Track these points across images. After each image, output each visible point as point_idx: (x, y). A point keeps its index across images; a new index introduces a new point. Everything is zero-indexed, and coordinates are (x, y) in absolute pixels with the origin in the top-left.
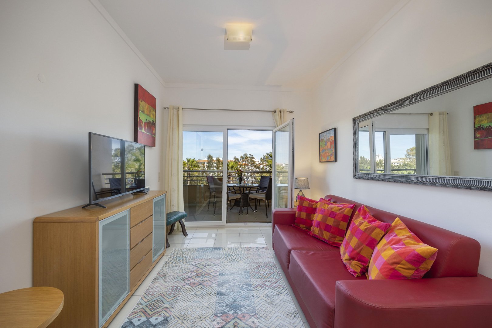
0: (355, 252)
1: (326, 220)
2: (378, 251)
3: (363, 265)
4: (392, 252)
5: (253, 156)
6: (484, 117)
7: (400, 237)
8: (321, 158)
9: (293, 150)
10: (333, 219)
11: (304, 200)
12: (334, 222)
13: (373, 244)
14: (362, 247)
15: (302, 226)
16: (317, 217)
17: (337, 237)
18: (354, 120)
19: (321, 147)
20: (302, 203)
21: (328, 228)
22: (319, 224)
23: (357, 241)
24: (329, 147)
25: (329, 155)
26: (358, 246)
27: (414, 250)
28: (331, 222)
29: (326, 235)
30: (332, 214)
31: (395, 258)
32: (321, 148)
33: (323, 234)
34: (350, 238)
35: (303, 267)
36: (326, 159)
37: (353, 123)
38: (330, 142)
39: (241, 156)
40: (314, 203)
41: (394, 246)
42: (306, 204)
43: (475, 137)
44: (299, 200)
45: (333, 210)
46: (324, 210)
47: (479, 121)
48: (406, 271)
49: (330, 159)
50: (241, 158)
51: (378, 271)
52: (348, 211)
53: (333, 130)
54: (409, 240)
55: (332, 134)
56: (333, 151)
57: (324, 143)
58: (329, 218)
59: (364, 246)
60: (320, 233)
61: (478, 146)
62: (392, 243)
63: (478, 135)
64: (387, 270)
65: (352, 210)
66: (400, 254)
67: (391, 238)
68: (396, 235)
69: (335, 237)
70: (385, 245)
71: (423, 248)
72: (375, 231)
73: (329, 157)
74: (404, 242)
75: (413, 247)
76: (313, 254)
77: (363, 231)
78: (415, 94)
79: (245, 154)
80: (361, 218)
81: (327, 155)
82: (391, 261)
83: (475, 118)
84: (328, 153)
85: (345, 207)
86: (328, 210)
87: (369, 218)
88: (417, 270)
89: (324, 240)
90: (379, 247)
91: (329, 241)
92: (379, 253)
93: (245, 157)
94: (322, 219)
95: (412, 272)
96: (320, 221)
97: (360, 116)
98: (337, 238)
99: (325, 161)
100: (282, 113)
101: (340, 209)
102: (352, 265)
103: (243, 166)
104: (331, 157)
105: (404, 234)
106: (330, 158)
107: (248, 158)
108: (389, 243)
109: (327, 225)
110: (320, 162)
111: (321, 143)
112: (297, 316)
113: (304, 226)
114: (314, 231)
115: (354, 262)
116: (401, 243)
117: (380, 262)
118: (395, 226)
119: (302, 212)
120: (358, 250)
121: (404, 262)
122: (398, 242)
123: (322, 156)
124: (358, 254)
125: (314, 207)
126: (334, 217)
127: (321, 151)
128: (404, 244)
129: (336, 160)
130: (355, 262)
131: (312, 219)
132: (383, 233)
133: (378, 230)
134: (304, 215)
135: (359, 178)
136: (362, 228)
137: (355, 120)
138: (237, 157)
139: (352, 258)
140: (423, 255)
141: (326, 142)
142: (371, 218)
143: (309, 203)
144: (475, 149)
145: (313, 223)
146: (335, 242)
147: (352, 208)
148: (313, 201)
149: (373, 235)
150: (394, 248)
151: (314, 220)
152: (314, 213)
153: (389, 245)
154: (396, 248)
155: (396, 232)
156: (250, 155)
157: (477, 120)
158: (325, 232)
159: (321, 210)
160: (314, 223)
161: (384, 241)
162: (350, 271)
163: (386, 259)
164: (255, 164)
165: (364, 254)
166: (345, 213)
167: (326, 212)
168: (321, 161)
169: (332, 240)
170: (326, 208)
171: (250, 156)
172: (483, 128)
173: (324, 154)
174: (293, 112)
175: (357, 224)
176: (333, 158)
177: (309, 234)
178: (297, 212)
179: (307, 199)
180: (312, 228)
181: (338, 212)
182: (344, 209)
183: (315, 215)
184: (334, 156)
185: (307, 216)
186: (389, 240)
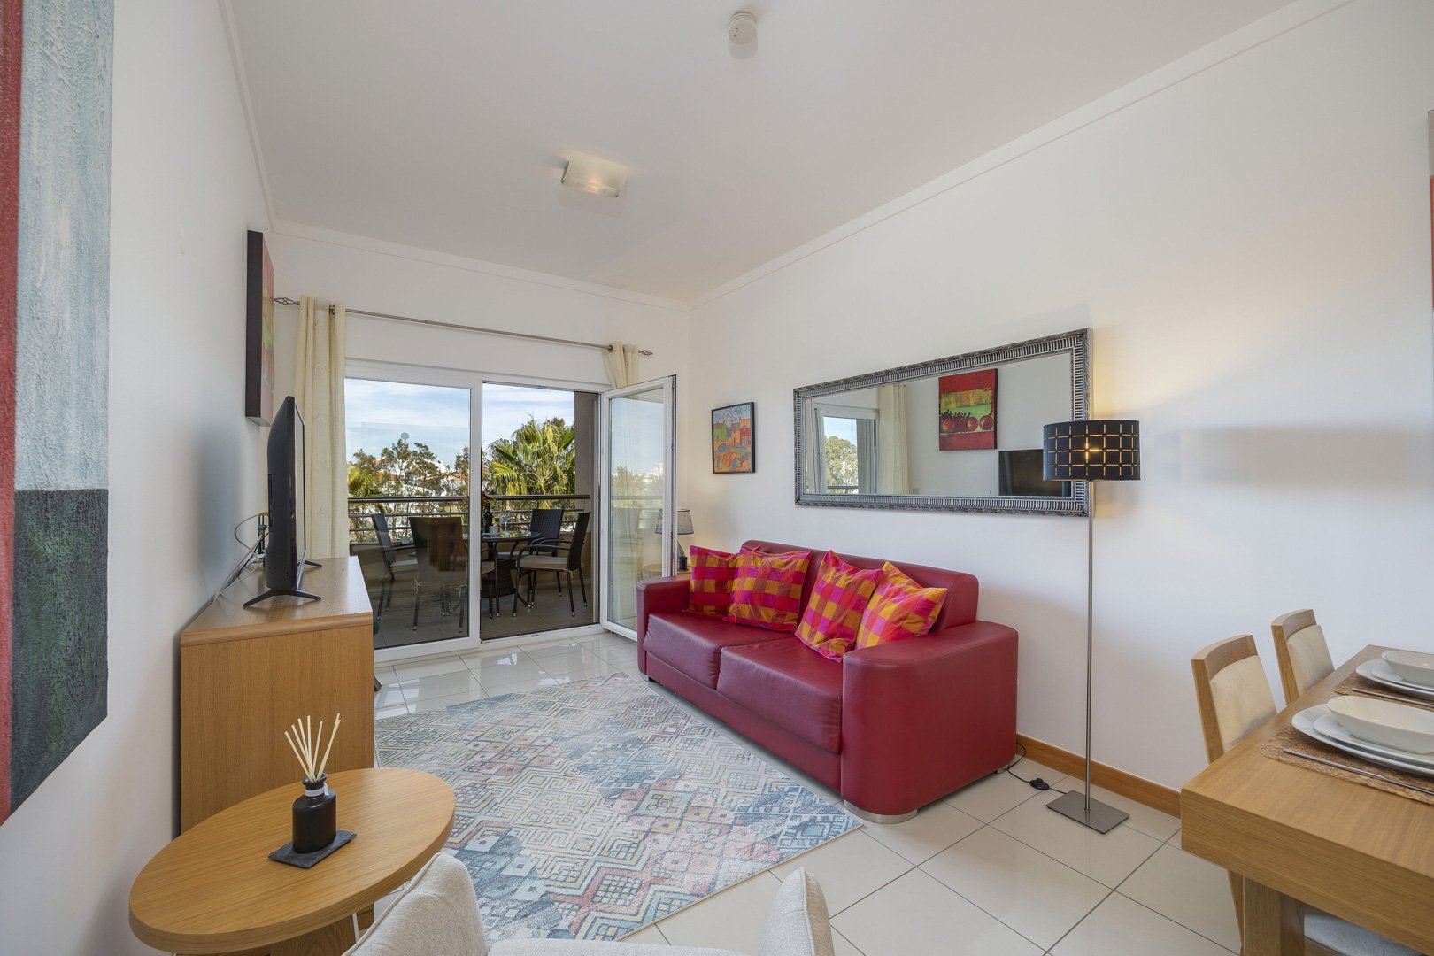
0: (834, 625)
1: (764, 586)
2: (872, 612)
3: (848, 641)
4: (895, 606)
5: (430, 450)
6: (953, 397)
7: (897, 586)
8: (716, 465)
9: (673, 447)
10: (778, 583)
11: (707, 555)
12: (780, 587)
13: (860, 605)
14: (845, 614)
15: (709, 609)
16: (742, 585)
17: (788, 613)
18: (797, 392)
19: (715, 439)
20: (705, 561)
21: (766, 600)
22: (750, 598)
23: (835, 608)
24: (738, 440)
25: (738, 459)
26: (839, 613)
27: (921, 596)
28: (773, 588)
29: (767, 615)
30: (773, 573)
31: (900, 613)
32: (715, 442)
33: (760, 615)
34: (822, 606)
35: (758, 666)
36: (729, 466)
37: (795, 399)
38: (741, 430)
39: (385, 451)
40: (730, 558)
41: (895, 598)
42: (712, 562)
43: (941, 431)
44: (696, 556)
45: (775, 566)
46: (757, 568)
47: (946, 404)
48: (915, 625)
49: (741, 467)
50: (383, 455)
51: (879, 638)
52: (802, 565)
53: (749, 406)
54: (911, 587)
55: (746, 415)
56: (749, 449)
57: (725, 432)
58: (769, 581)
59: (848, 610)
60: (753, 612)
61: (945, 445)
62: (892, 594)
63: (945, 428)
64: (891, 631)
65: (808, 563)
66: (906, 606)
67: (887, 590)
68: (892, 585)
69: (784, 615)
70: (881, 601)
71: (930, 592)
72: (862, 586)
73: (738, 462)
74: (906, 590)
75: (919, 594)
76: (760, 648)
77: (845, 589)
78: (901, 369)
79: (399, 443)
80: (833, 570)
81: (733, 457)
82: (896, 619)
83: (940, 398)
84: (735, 454)
85: (795, 558)
86: (764, 568)
87: (845, 568)
88: (926, 623)
89: (762, 626)
90: (872, 606)
91: (773, 624)
92: (874, 615)
93: (399, 453)
94: (755, 585)
95: (920, 625)
96: (751, 589)
97: (808, 387)
99: (728, 470)
100: (629, 355)
101: (787, 563)
102: (832, 647)
103: (393, 483)
104: (742, 462)
105: (902, 582)
106: (741, 464)
107: (409, 454)
108: (885, 597)
109: (767, 595)
110: (714, 472)
111: (715, 430)
112: (752, 757)
113: (713, 608)
114: (739, 612)
115: (834, 641)
116: (902, 593)
117: (879, 625)
118: (888, 573)
119: (706, 581)
120: (839, 621)
121: (912, 614)
122: (898, 592)
123: (719, 459)
124: (841, 625)
125: (730, 566)
126: (778, 579)
127: (715, 449)
128: (906, 593)
129: (754, 471)
130: (836, 640)
131: (728, 591)
132: (874, 586)
133: (866, 583)
134: (710, 585)
135: (808, 505)
136: (842, 583)
137: (798, 394)
138: (368, 453)
139: (829, 636)
140: (933, 600)
141: (729, 431)
142: (849, 568)
143: (720, 559)
144: (940, 450)
145: (733, 599)
146: (785, 623)
147: (807, 557)
148: (727, 555)
149: (860, 592)
150: (895, 602)
151: (734, 592)
152: (733, 579)
153: (886, 601)
154: (897, 600)
155: (892, 581)
156: (419, 445)
157: (944, 400)
158: (763, 611)
159: (749, 569)
160: (737, 597)
161: (877, 597)
162: (830, 657)
163: (887, 618)
164: (436, 475)
165: (849, 624)
166: (797, 568)
167: (761, 573)
168: (716, 470)
169: (779, 621)
170: (759, 565)
171: (418, 450)
172: (950, 415)
173: (725, 455)
174: (651, 353)
175: (829, 580)
176: (748, 465)
177: (727, 622)
178: (693, 583)
179: (712, 552)
180: (732, 608)
181: (784, 569)
182: (793, 563)
183: (736, 581)
184: (750, 461)
185: (717, 586)
186: (884, 594)
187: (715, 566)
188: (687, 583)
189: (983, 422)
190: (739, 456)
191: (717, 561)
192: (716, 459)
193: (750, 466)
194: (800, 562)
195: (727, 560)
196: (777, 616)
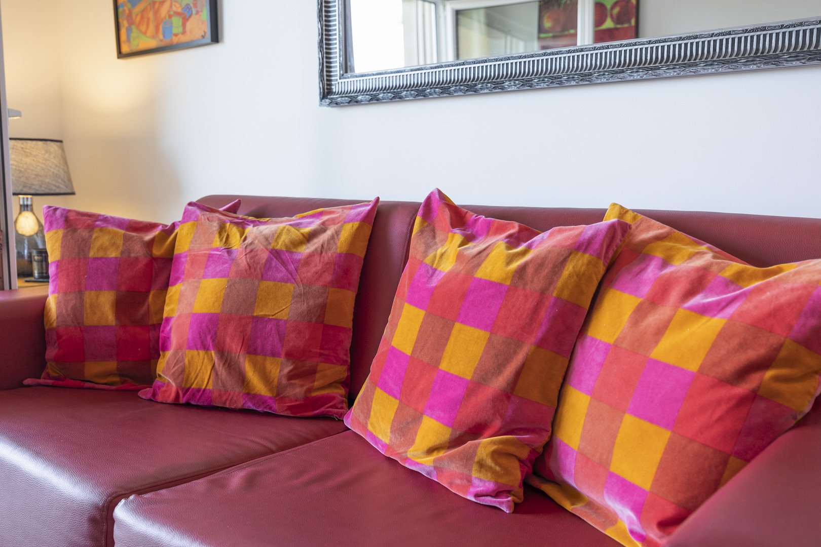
2: (614, 348)
4: (714, 324)
7: (685, 264)
8: (123, 37)
10: (290, 286)
11: (91, 228)
12: (298, 298)
16: (191, 299)
17: (322, 366)
20: (87, 243)
22: (210, 331)
23: (484, 343)
25: (177, 14)
26: (496, 361)
27: (814, 287)
28: (278, 302)
29: (263, 374)
31: (743, 346)
33: (244, 374)
34: (437, 340)
36: (154, 36)
40: (157, 233)
41: (699, 299)
42: (106, 247)
44: (61, 232)
45: (279, 246)
46: (230, 254)
49: (184, 33)
52: (353, 239)
54: (736, 265)
58: (265, 285)
59: (530, 349)
60: (222, 371)
62: (674, 292)
64: (719, 412)
65: (368, 231)
67: (651, 277)
68: (665, 263)
69: (311, 374)
70: (640, 313)
73: (177, 22)
77: (508, 283)
80: (457, 239)
85: (333, 222)
86: (248, 249)
89: (249, 406)
90: (608, 332)
92: (627, 356)
94: (227, 297)
96: (216, 310)
98: (318, 375)
99: (153, 44)
101: (311, 236)
104: (185, 20)
105: (688, 251)
106: (184, 25)
108: (654, 299)
109: (259, 323)
110: (121, 55)
113: (112, 365)
114: (182, 372)
115: (488, 444)
116: (715, 284)
117: (661, 391)
119: (90, 295)
120: (500, 382)
122: (700, 281)
123: (131, 22)
125: (157, 251)
126: (290, 278)
128: (730, 284)
129: (216, 37)
130: (494, 443)
132: (602, 268)
134: (101, 306)
139: (469, 430)
143: (126, 239)
145: (167, 338)
146: (314, 394)
147: (366, 218)
148: (147, 226)
150: (704, 310)
151: (168, 320)
152: (166, 285)
153: (663, 309)
154: (718, 303)
158: (250, 365)
159: (210, 256)
160: (178, 333)
162: (477, 496)
168: (125, 49)
169: (296, 389)
170: (237, 245)
173: (143, 12)
175: (447, 266)
176: (200, 23)
177: (153, 400)
178: (52, 303)
179: (106, 220)
180: (164, 365)
181: (306, 250)
182: (329, 233)
183: (174, 291)
184: (205, 14)
185: (120, 306)
186: (646, 290)
187: (113, 254)
188: (41, 304)
189: (616, 11)
190: (177, 8)
191: (120, 242)
192: (124, 24)
193: (207, 28)
194: (347, 231)
195: (148, 237)
196: (291, 376)
